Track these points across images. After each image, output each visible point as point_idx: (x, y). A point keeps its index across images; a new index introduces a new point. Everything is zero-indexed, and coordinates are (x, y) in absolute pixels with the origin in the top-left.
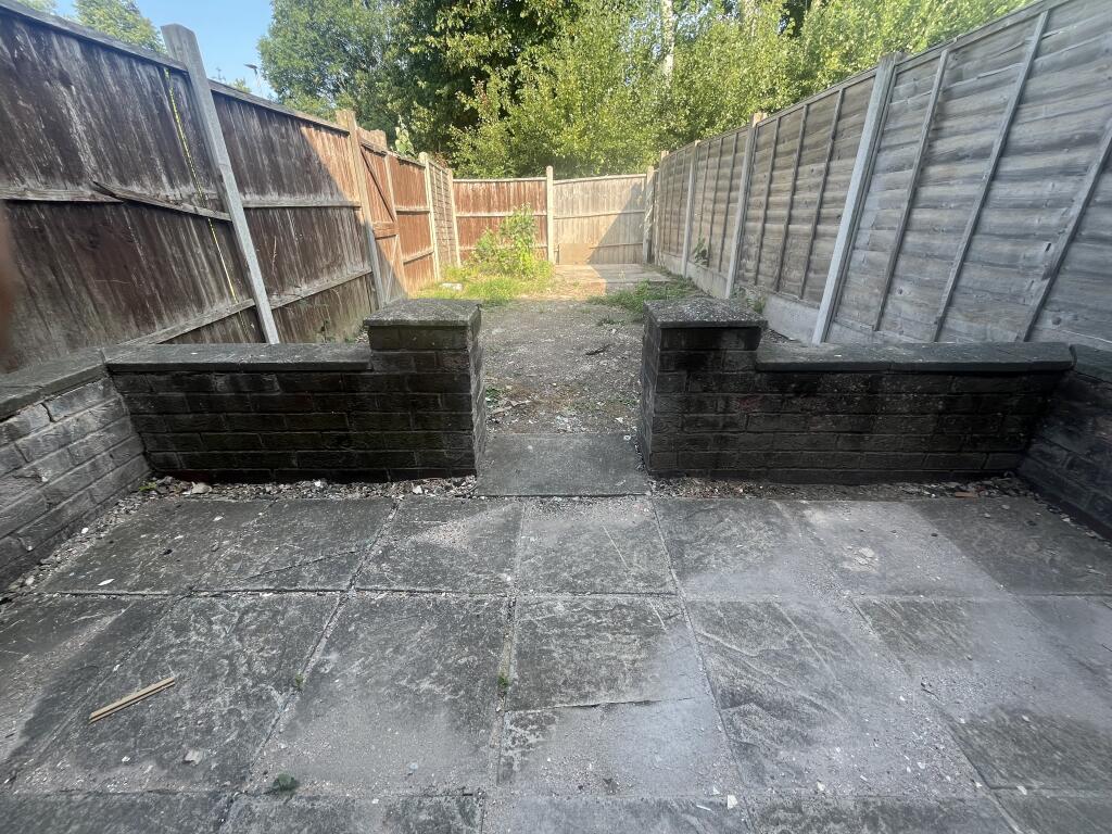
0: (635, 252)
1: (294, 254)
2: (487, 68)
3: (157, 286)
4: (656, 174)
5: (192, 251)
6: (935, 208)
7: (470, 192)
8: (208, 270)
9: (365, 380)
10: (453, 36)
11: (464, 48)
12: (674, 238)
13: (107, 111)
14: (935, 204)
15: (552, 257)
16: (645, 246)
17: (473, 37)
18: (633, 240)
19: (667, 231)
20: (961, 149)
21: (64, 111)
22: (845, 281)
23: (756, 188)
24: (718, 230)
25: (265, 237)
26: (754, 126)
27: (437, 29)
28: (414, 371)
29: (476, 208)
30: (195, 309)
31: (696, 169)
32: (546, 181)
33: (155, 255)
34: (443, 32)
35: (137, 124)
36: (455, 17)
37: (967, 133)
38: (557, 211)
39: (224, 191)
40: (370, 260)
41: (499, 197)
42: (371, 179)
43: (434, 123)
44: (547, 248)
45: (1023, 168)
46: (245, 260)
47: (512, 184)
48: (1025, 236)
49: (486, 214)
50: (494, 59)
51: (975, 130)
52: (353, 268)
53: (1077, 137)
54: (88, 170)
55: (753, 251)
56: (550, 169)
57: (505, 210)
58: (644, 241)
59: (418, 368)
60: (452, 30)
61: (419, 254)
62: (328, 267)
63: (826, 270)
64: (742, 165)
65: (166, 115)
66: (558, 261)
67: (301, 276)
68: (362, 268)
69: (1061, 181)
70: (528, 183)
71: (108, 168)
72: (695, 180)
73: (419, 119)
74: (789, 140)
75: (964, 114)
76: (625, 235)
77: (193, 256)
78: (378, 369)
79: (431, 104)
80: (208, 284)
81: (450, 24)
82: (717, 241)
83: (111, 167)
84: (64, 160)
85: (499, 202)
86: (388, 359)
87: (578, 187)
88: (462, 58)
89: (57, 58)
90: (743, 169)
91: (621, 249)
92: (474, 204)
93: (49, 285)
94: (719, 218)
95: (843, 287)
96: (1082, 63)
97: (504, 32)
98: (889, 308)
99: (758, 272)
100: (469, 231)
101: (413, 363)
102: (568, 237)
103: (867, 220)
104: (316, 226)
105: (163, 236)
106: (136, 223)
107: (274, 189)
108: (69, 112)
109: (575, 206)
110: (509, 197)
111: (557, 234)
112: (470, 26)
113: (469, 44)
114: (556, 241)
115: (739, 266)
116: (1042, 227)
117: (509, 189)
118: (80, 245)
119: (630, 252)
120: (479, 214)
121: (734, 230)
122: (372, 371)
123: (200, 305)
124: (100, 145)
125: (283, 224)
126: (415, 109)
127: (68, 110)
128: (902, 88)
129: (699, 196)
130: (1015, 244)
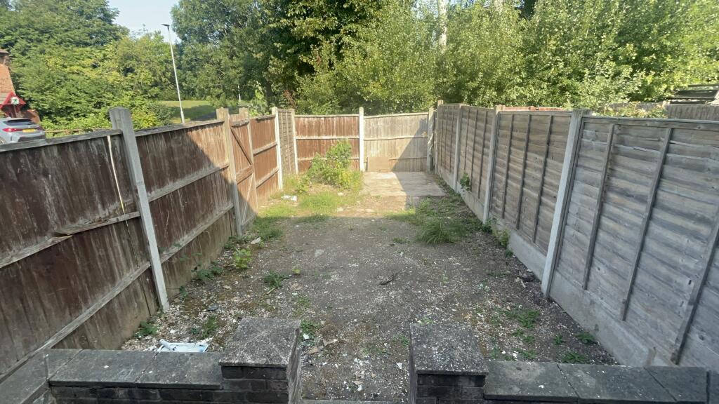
0: (421, 163)
1: (181, 217)
2: (320, 37)
3: (87, 282)
4: (435, 114)
5: (112, 246)
6: (616, 222)
7: (306, 123)
8: (121, 255)
9: (218, 395)
10: (299, 19)
11: (306, 26)
12: (448, 162)
13: (69, 180)
14: (615, 219)
15: (362, 167)
16: (429, 160)
17: (312, 19)
18: (420, 155)
19: (443, 154)
20: (628, 190)
21: (42, 193)
22: (562, 245)
23: (500, 153)
24: (477, 169)
25: (162, 214)
26: (497, 113)
27: (289, 15)
28: (251, 391)
29: (310, 133)
30: (110, 286)
31: (461, 122)
32: (358, 117)
33: (88, 260)
34: (291, 17)
35: (86, 180)
36: (300, 8)
37: (630, 181)
38: (366, 135)
39: (138, 198)
40: (232, 198)
41: (326, 127)
42: (237, 145)
43: (284, 68)
44: (359, 159)
45: (667, 219)
46: (147, 239)
47: (335, 119)
48: (675, 268)
49: (317, 137)
50: (327, 32)
51: (635, 182)
52: (221, 208)
53: (699, 216)
54: (52, 222)
55: (501, 194)
56: (361, 110)
57: (330, 135)
58: (428, 156)
59: (253, 389)
60: (298, 16)
61: (268, 176)
62: (203, 216)
63: (549, 230)
64: (490, 133)
65: (105, 164)
66: (367, 169)
67: (183, 230)
68: (227, 206)
69: (693, 241)
70: (346, 118)
71: (65, 216)
72: (461, 129)
73: (274, 66)
74: (520, 132)
75: (628, 168)
76: (414, 152)
77: (113, 250)
78: (227, 388)
79: (282, 56)
80: (121, 264)
81: (297, 12)
82: (477, 176)
83: (67, 215)
84: (38, 225)
85: (326, 129)
86: (234, 384)
87: (381, 120)
88: (304, 32)
89: (43, 162)
90: (491, 136)
91: (411, 160)
92: (309, 131)
93: (18, 311)
94: (477, 162)
95: (561, 247)
96: (695, 170)
97: (333, 16)
98: (592, 277)
99: (504, 210)
100: (305, 148)
101: (250, 386)
102: (374, 153)
103: (573, 209)
104: (197, 193)
105: (94, 244)
106: (77, 244)
107: (171, 180)
108: (45, 192)
109: (379, 133)
110: (333, 127)
111: (366, 151)
112: (310, 13)
113: (310, 23)
114: (365, 155)
115: (491, 201)
116: (685, 266)
117: (333, 121)
118: (41, 275)
119: (418, 163)
120: (312, 137)
121: (488, 174)
122: (223, 389)
123: (113, 280)
124: (62, 204)
125: (175, 201)
126: (271, 59)
127: (45, 190)
128: (588, 132)
129: (464, 141)
130: (670, 270)
